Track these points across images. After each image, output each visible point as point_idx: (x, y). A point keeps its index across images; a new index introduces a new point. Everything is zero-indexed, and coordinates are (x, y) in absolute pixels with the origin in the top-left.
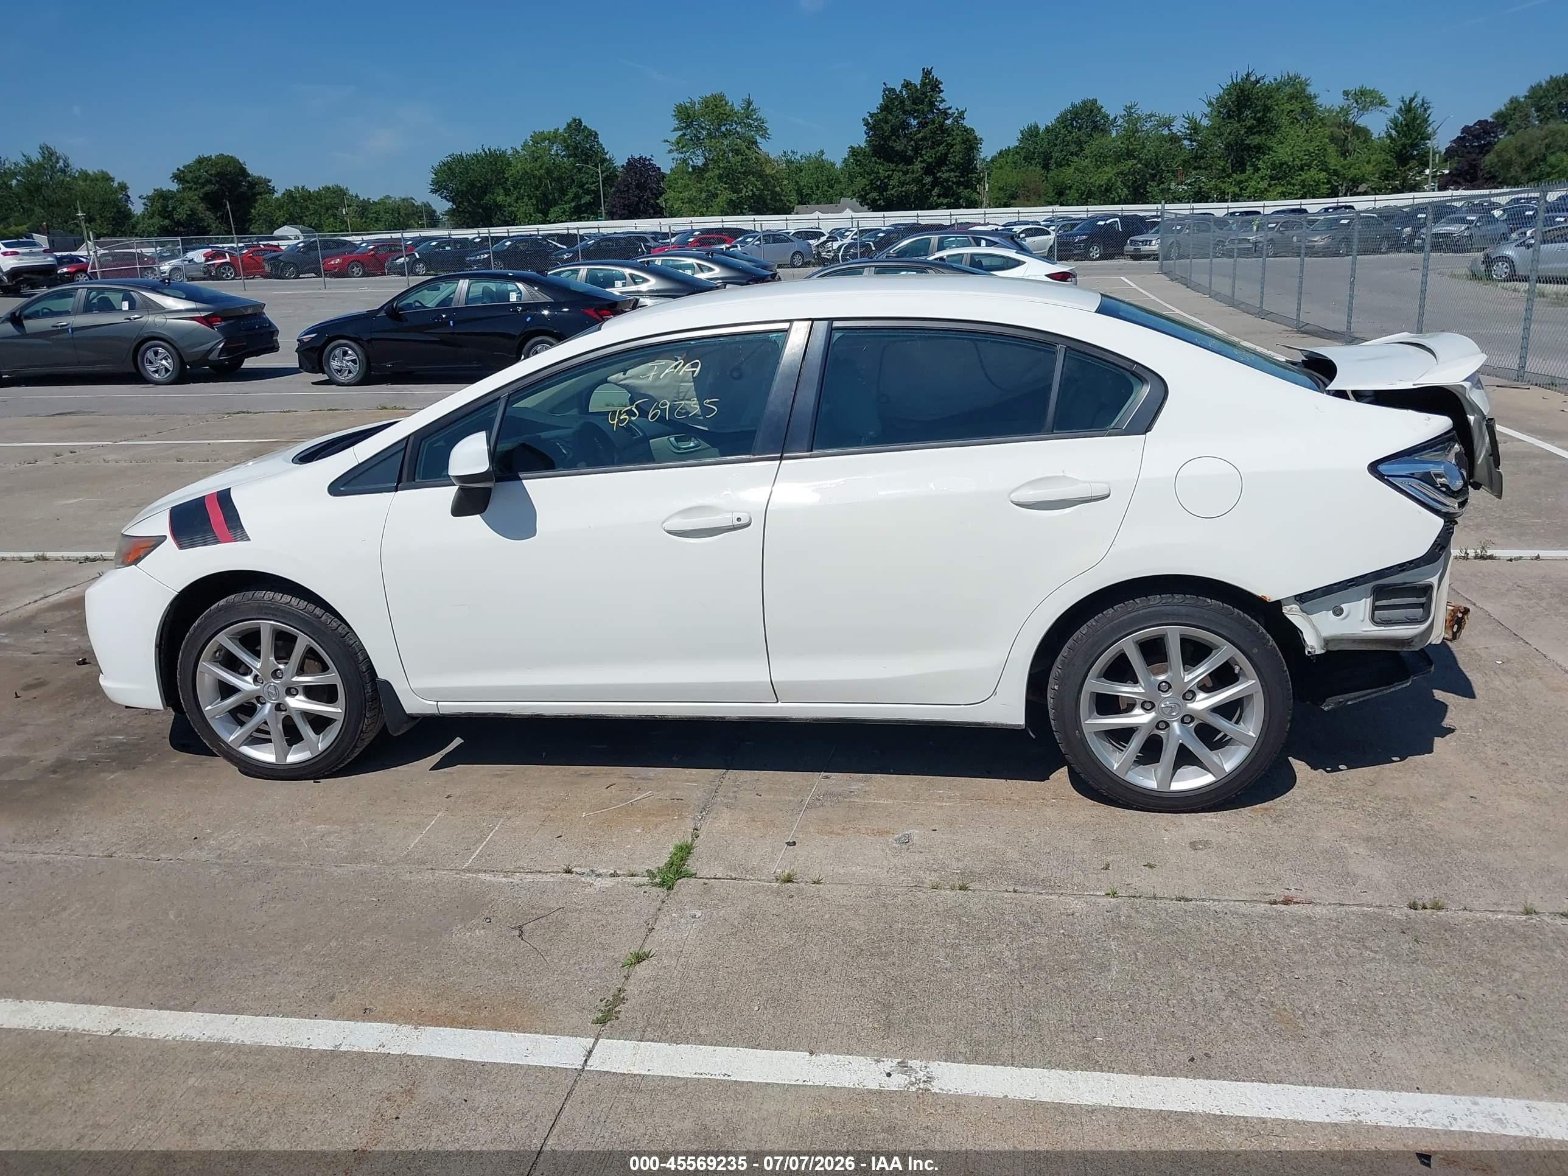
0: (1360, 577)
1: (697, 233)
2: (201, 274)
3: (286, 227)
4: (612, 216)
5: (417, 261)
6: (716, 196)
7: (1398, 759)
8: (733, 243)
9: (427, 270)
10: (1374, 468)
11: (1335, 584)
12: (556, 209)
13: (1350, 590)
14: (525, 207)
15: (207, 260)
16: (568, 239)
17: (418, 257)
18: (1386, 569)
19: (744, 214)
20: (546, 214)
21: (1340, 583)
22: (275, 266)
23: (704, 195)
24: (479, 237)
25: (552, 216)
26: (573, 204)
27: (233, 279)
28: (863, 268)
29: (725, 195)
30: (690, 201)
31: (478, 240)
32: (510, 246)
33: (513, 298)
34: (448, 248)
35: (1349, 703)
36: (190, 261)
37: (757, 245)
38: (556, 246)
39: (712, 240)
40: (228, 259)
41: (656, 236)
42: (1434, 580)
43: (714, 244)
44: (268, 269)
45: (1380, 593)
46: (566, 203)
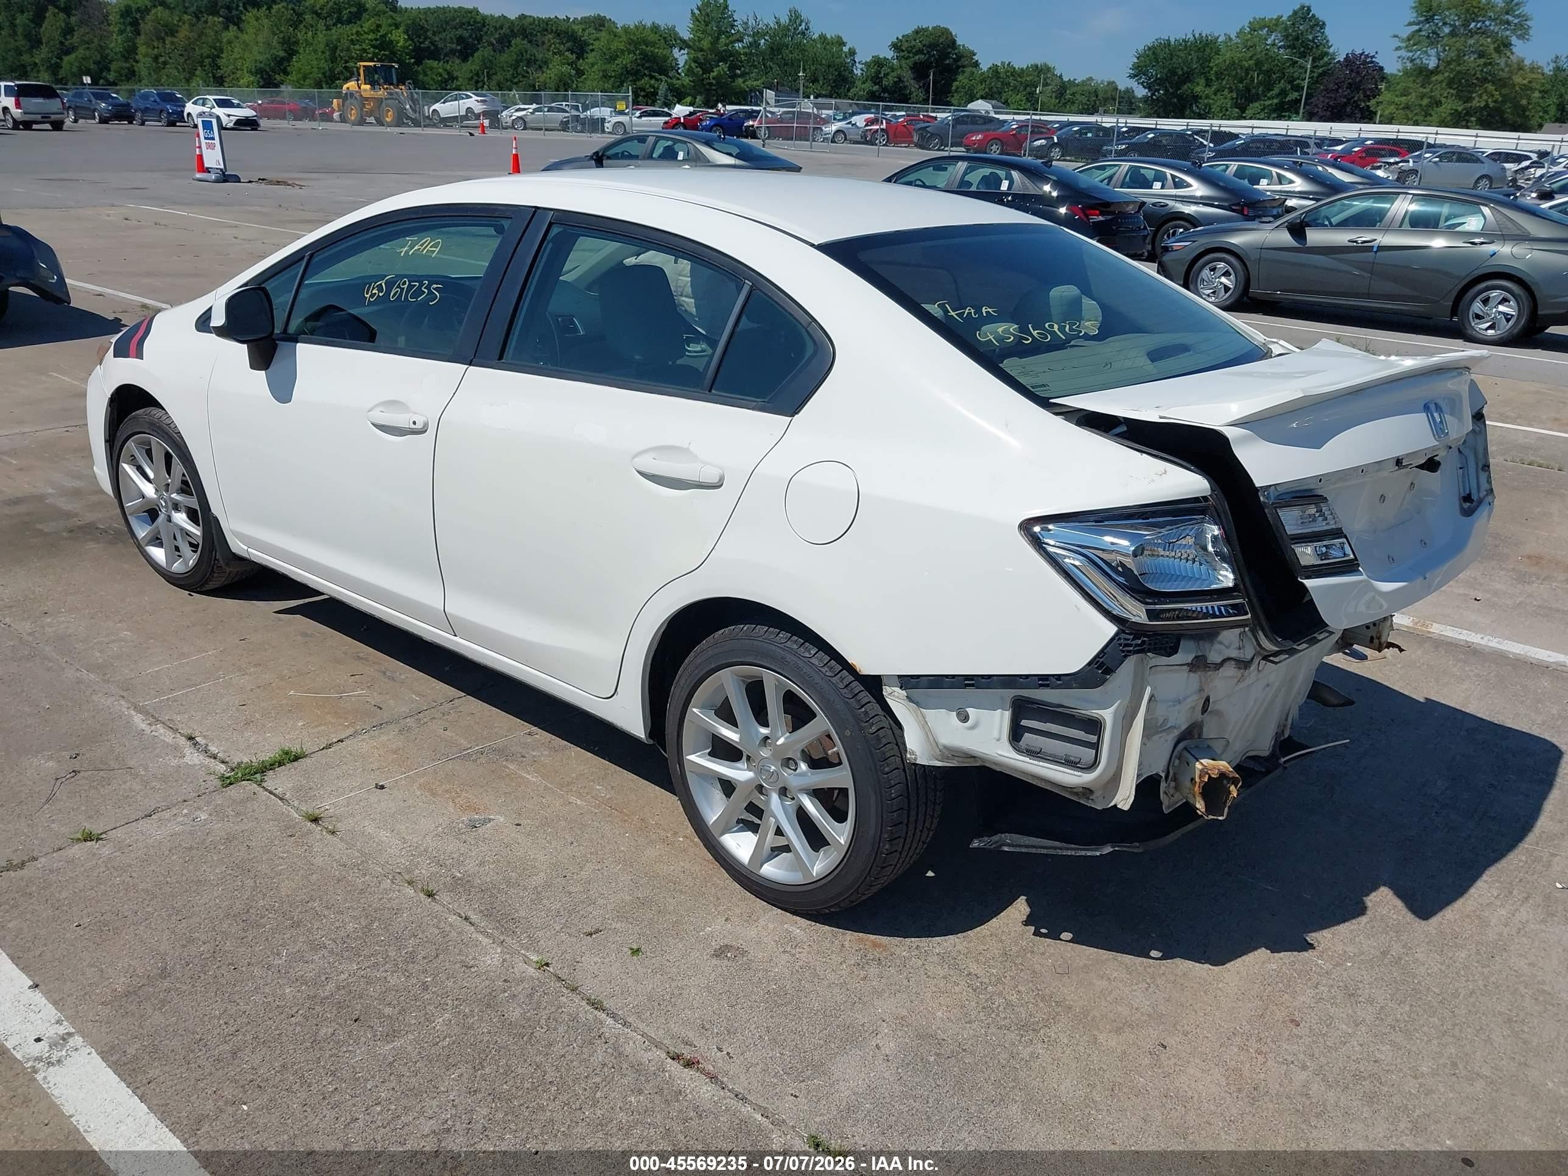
0: (982, 676)
1: (1369, 142)
2: (858, 138)
3: (980, 101)
4: (1310, 117)
5: (1054, 145)
6: (1438, 103)
7: (1160, 955)
8: (1406, 158)
9: (1062, 156)
10: (1026, 526)
11: (947, 676)
12: (1257, 104)
13: (968, 690)
14: (1225, 99)
15: (867, 125)
16: (1219, 137)
17: (1056, 141)
18: (1020, 676)
19: (1468, 128)
20: (1243, 109)
21: (954, 676)
22: (922, 137)
23: (1425, 102)
24: (1126, 127)
25: (1249, 112)
26: (1275, 101)
27: (884, 145)
28: (1399, 193)
29: (1450, 105)
30: (1407, 107)
31: (1125, 129)
32: (1151, 138)
33: (1005, 186)
34: (1090, 135)
35: (1006, 849)
36: (853, 125)
37: (1435, 163)
38: (1202, 143)
39: (1383, 152)
40: (884, 126)
41: (1321, 142)
42: (1107, 715)
43: (1383, 156)
44: (916, 138)
45: (1021, 709)
46: (1269, 99)
